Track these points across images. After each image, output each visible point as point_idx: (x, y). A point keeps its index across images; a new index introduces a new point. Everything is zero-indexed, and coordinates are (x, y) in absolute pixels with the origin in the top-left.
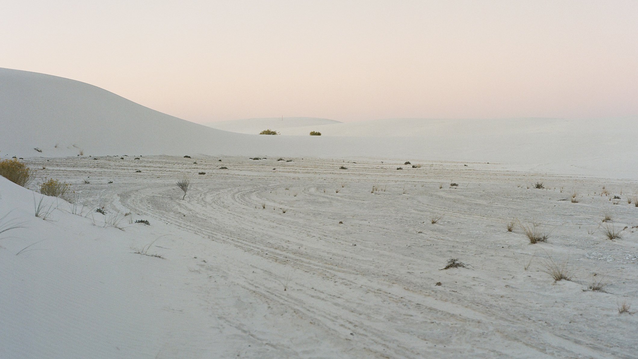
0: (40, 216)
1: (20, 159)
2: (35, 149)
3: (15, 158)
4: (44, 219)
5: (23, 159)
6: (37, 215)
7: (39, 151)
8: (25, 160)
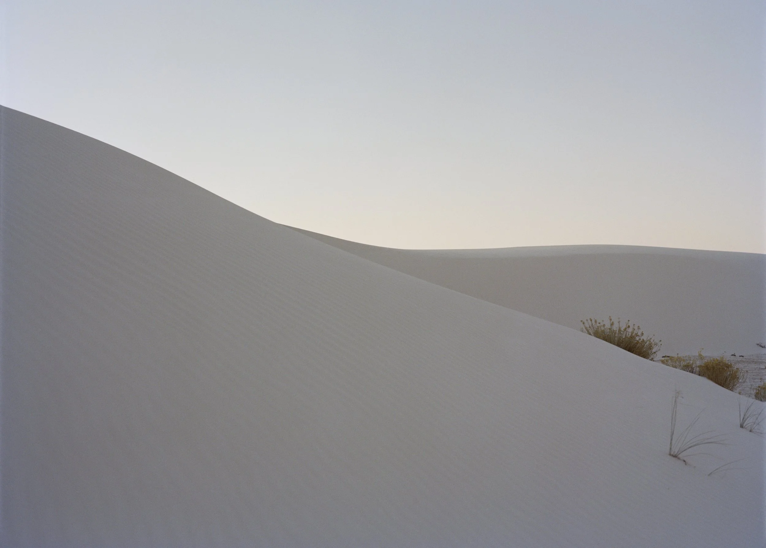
0: (746, 427)
1: (740, 357)
2: (758, 345)
3: (735, 355)
4: (750, 431)
5: (743, 356)
6: (742, 426)
7: (762, 347)
8: (746, 358)
